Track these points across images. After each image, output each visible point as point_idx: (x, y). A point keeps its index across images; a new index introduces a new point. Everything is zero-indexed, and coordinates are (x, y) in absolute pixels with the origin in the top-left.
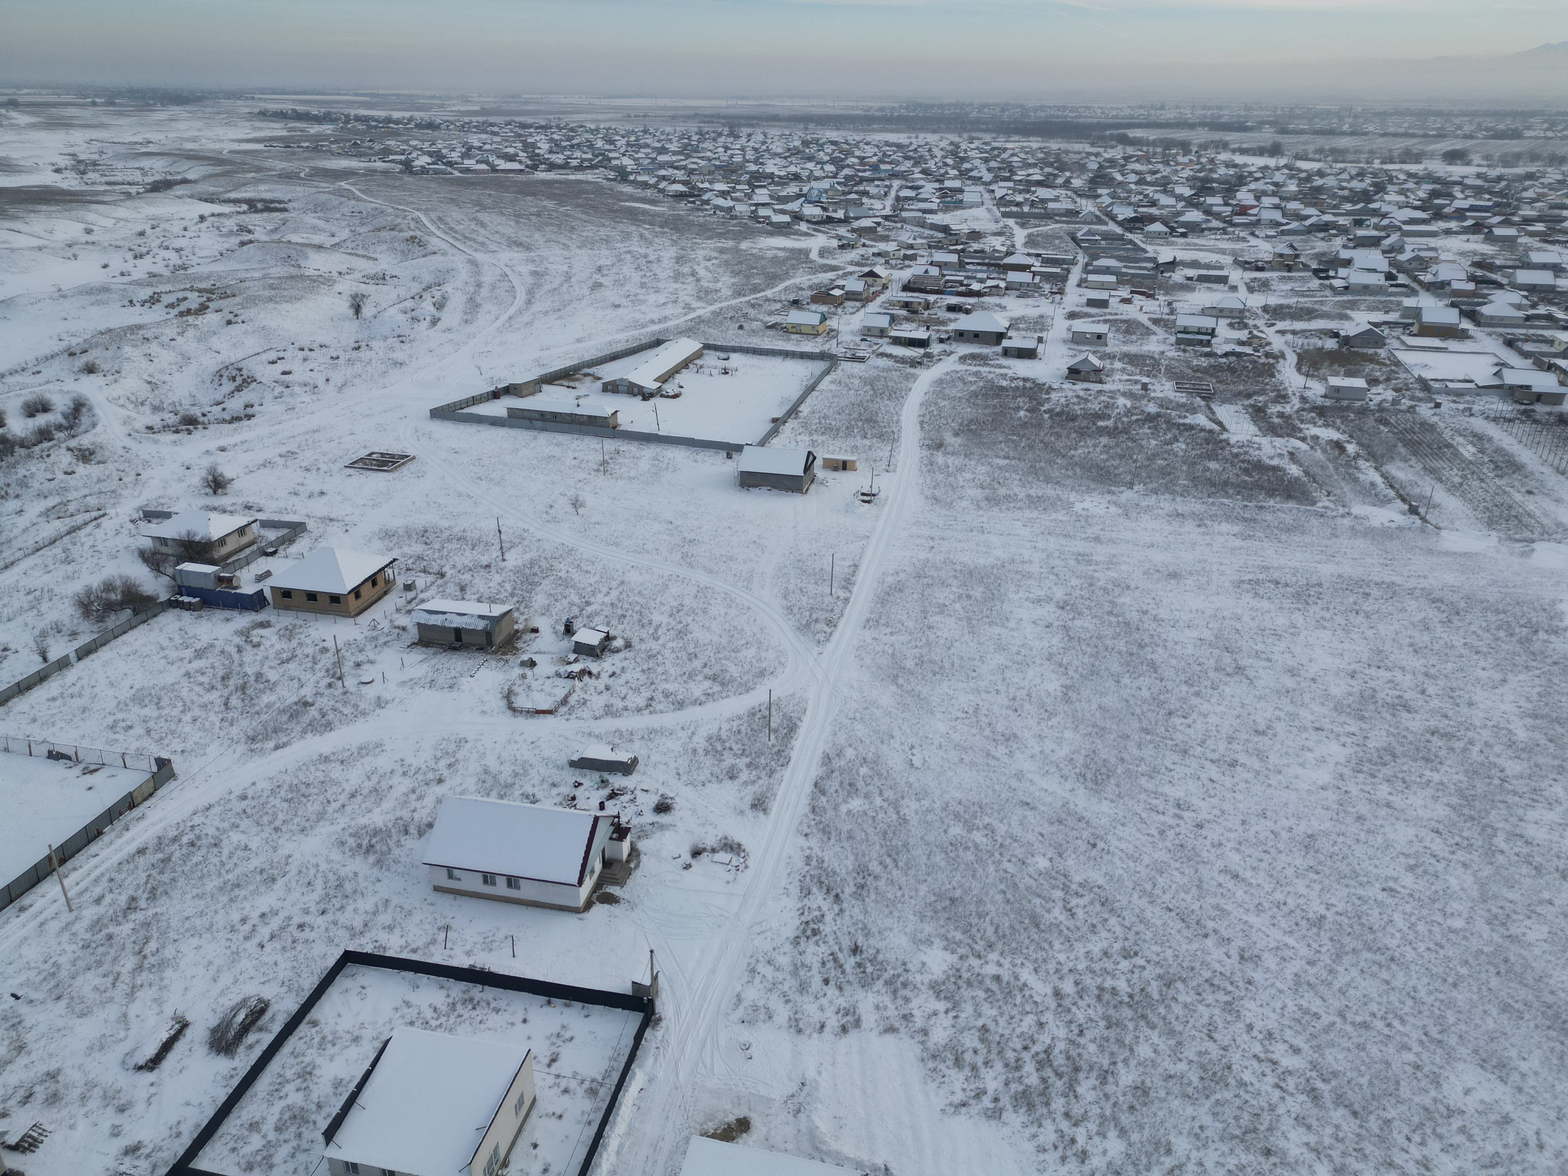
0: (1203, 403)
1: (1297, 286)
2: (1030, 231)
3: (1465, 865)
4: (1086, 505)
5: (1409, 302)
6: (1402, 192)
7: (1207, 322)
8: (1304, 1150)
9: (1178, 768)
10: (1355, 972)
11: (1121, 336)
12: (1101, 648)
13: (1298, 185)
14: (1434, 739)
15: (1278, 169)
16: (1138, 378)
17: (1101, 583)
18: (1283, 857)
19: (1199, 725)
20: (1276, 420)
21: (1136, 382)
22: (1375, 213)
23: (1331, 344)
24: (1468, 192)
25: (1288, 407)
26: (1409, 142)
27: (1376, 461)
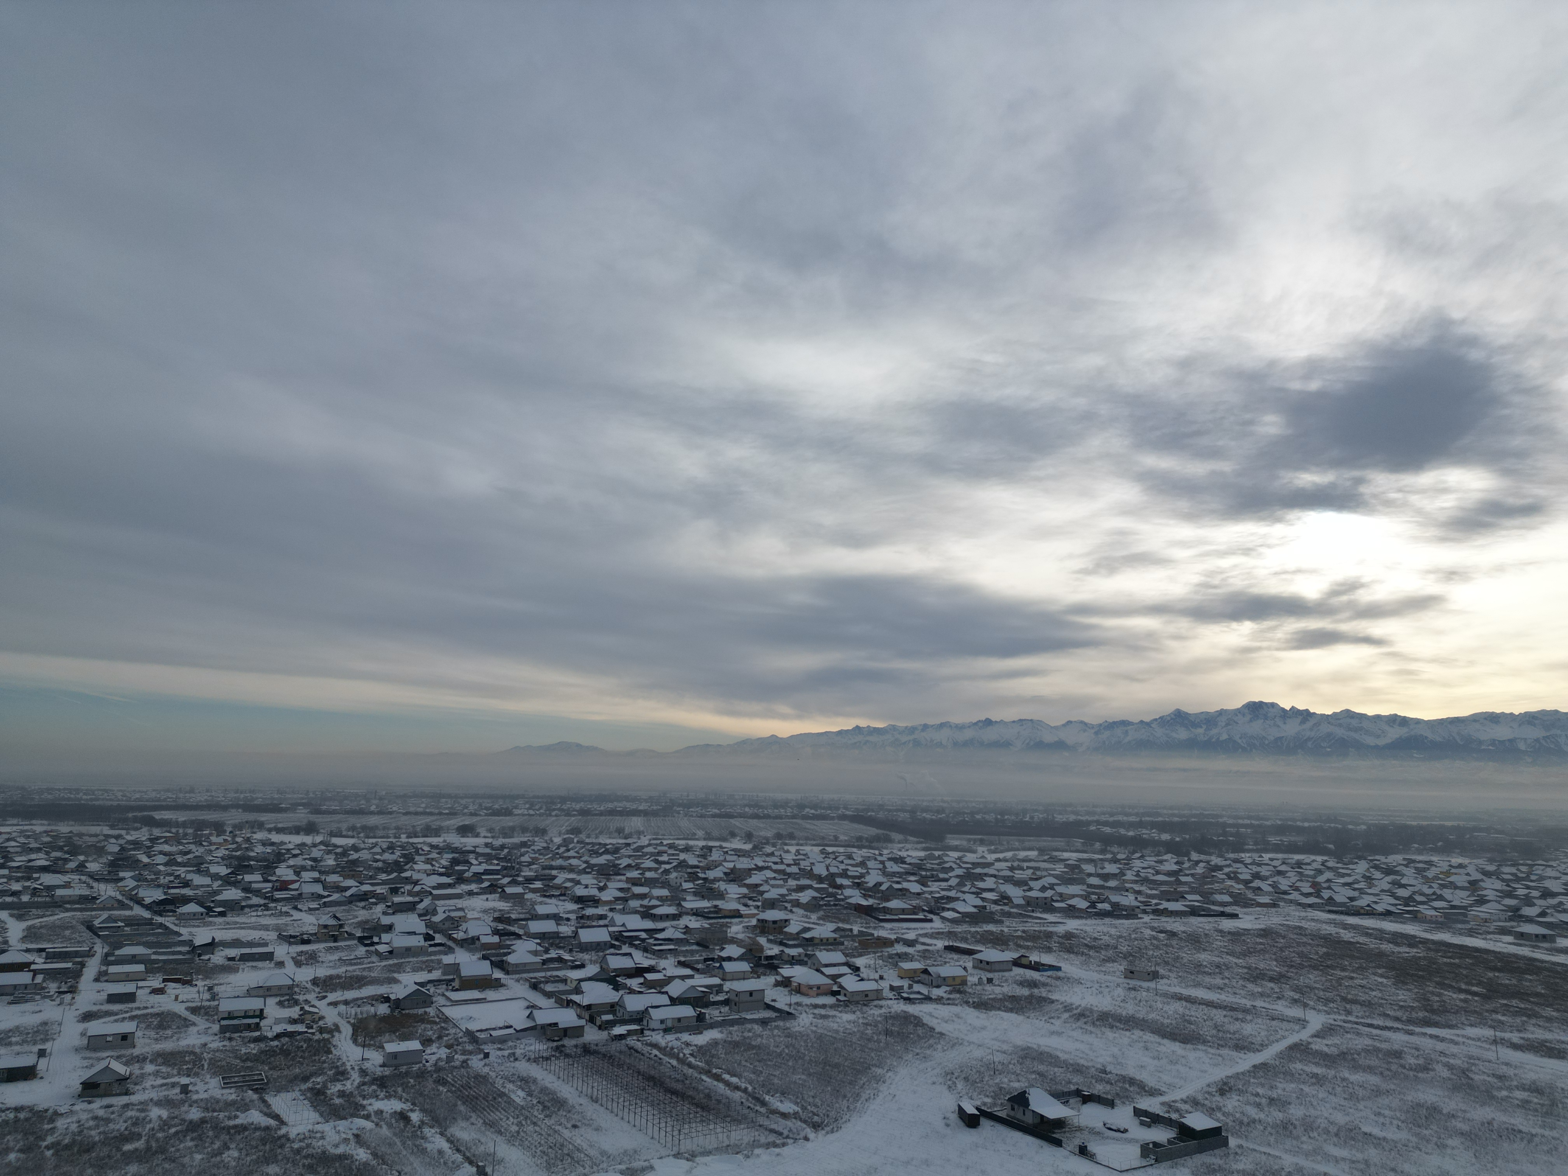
0: (255, 1097)
1: (344, 955)
2: (31, 923)
5: (448, 959)
6: (428, 861)
7: (255, 1004)
11: (152, 1034)
13: (335, 860)
15: (315, 845)
16: (175, 1079)
20: (337, 1101)
21: (174, 1085)
22: (408, 880)
23: (383, 1009)
24: (481, 859)
25: (348, 1084)
26: (428, 819)
27: (440, 1126)
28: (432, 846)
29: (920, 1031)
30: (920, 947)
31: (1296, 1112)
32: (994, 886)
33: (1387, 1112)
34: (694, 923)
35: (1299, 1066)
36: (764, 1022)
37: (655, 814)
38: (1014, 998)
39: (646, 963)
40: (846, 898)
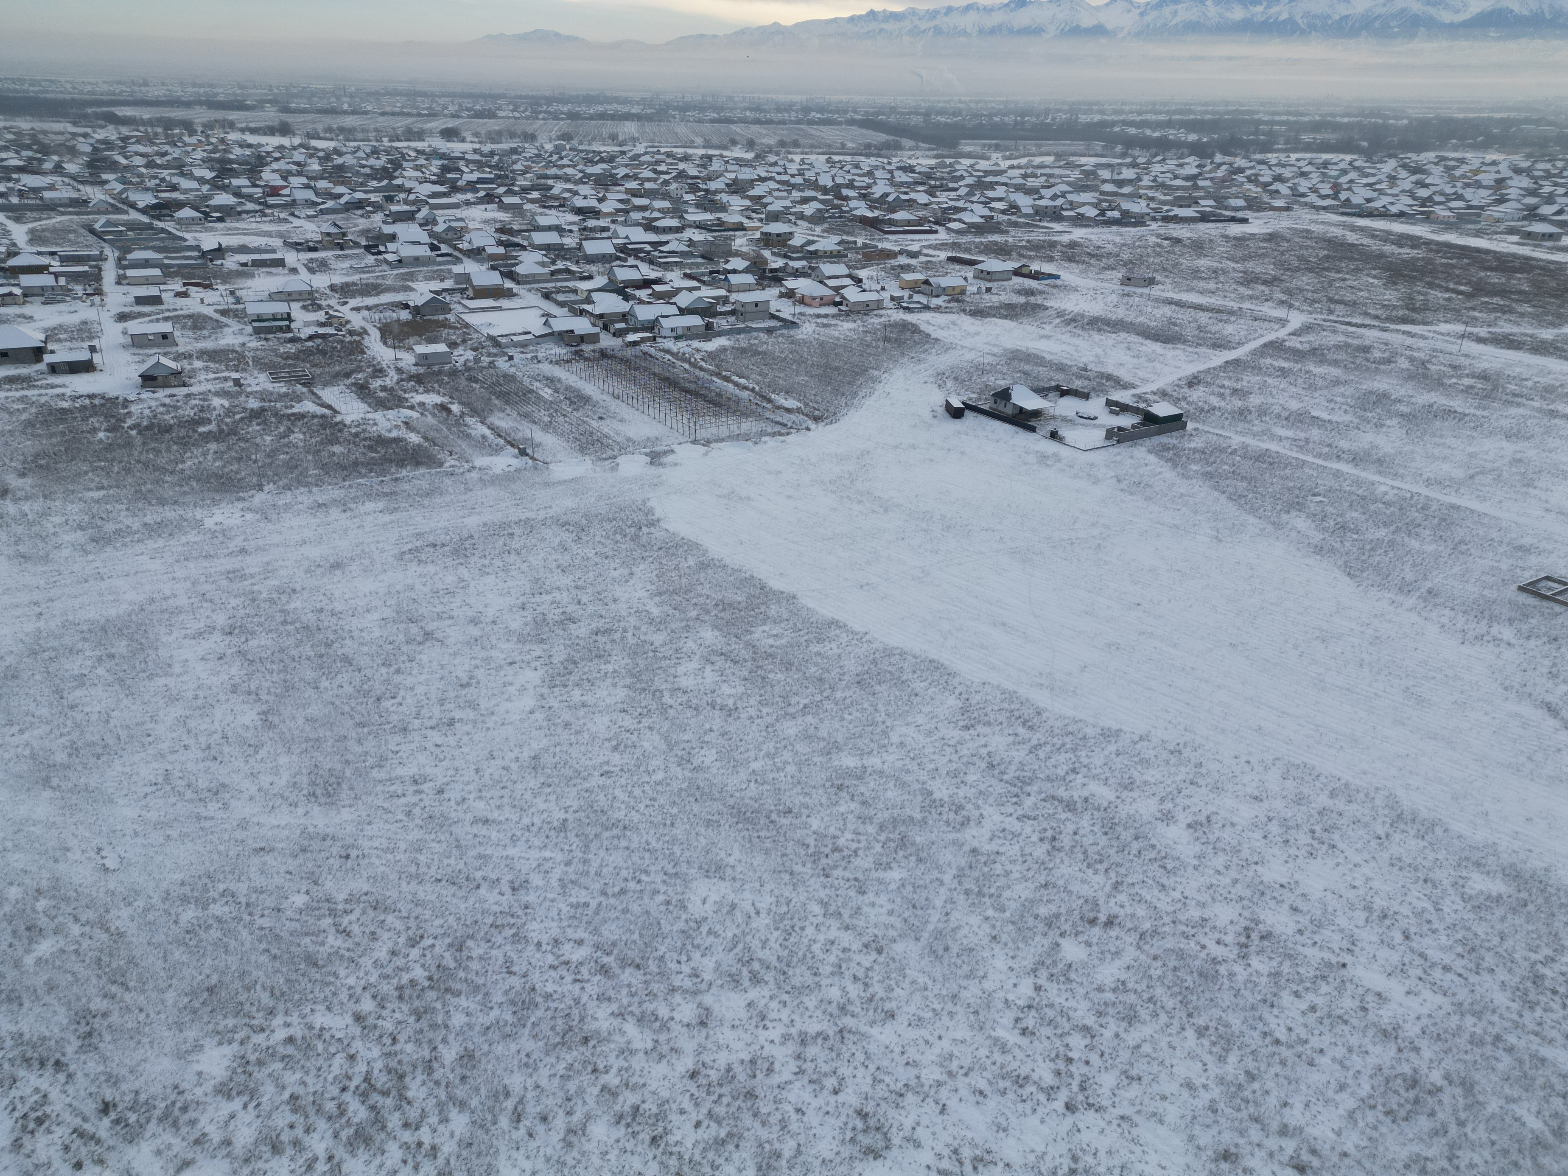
0: (305, 390)
1: (353, 262)
2: (31, 225)
3: (650, 728)
4: (218, 518)
5: (457, 269)
6: (417, 168)
7: (280, 308)
8: (612, 1020)
9: (403, 747)
10: (602, 853)
11: (190, 333)
12: (288, 661)
13: (320, 164)
14: (599, 638)
15: (294, 148)
16: (226, 374)
17: (264, 595)
18: (519, 786)
19: (409, 700)
20: (382, 394)
21: (226, 379)
22: (400, 188)
23: (405, 315)
24: (472, 166)
25: (388, 379)
26: (409, 121)
27: (479, 416)
28: (419, 152)
29: (917, 337)
30: (923, 259)
31: (1255, 400)
32: (1003, 195)
33: (1339, 399)
34: (698, 236)
35: (1268, 361)
36: (769, 331)
37: (649, 118)
38: (1010, 306)
39: (653, 275)
40: (851, 210)
